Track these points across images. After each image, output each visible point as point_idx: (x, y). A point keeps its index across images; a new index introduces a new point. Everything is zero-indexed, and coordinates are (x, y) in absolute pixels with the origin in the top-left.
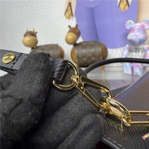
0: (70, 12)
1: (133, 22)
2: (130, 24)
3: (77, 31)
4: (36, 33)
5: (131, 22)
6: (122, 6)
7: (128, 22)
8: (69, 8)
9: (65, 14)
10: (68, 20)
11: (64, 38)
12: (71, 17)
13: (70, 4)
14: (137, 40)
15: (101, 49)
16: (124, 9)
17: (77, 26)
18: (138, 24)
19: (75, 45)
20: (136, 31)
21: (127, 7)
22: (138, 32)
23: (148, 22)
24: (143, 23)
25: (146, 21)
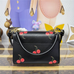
0: (7, 13)
2: (34, 22)
6: (31, 14)
7: (33, 21)
8: (7, 11)
9: (5, 14)
10: (6, 16)
11: (4, 24)
12: (8, 15)
13: (8, 9)
14: (36, 29)
16: (32, 15)
17: (10, 19)
18: (37, 22)
19: (9, 28)
20: (36, 25)
21: (33, 15)
23: (40, 22)
24: (39, 22)
25: (39, 21)
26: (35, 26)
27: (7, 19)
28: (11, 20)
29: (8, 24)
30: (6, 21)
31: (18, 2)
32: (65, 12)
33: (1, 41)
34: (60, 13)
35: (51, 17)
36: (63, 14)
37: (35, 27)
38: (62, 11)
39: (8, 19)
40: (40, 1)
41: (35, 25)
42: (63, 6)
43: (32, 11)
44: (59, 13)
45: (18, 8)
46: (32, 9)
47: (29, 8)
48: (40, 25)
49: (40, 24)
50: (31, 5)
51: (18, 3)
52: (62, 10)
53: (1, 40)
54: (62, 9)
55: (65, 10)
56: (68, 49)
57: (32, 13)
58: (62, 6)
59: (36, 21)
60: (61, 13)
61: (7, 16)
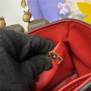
1: (61, 4)
3: (29, 13)
4: (4, 18)
5: (60, 4)
7: (59, 4)
9: (21, 5)
11: (22, 19)
14: (65, 14)
15: (45, 22)
19: (29, 22)
20: (63, 8)
22: (65, 8)
24: (67, 3)
26: (63, 11)
27: (24, 11)
29: (26, 17)
30: (24, 14)
39: (26, 11)
41: (62, 9)
48: (70, 7)
49: (69, 5)
59: (63, 3)
61: (24, 7)
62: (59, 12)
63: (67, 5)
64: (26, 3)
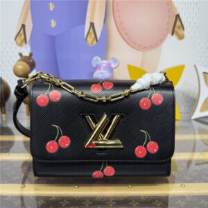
0: (23, 37)
1: (99, 59)
3: (31, 61)
5: (97, 59)
6: (90, 40)
7: (95, 58)
8: (22, 31)
9: (15, 39)
10: (19, 47)
12: (24, 43)
13: (23, 26)
16: (92, 43)
17: (31, 55)
18: (105, 62)
20: (102, 68)
21: (95, 42)
22: (104, 69)
23: (115, 61)
24: (110, 61)
25: (113, 58)
28: (33, 57)
29: (22, 67)
31: (52, 7)
32: (186, 33)
33: (4, 115)
34: (173, 34)
35: (145, 47)
36: (181, 37)
37: (101, 75)
38: (176, 29)
39: (24, 55)
40: (113, 2)
41: (100, 69)
42: (181, 16)
43: (91, 30)
44: (169, 35)
45: (53, 24)
46: (92, 25)
47: (83, 22)
48: (115, 70)
50: (88, 14)
51: (51, 9)
52: (177, 26)
53: (5, 113)
54: (178, 23)
55: (185, 26)
56: (198, 137)
57: (93, 36)
58: (178, 16)
59: (102, 59)
60: (174, 36)
61: (21, 45)
62: (93, 73)
63: (109, 65)
64: (28, 38)
